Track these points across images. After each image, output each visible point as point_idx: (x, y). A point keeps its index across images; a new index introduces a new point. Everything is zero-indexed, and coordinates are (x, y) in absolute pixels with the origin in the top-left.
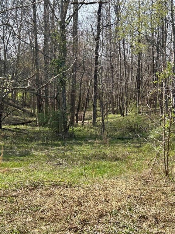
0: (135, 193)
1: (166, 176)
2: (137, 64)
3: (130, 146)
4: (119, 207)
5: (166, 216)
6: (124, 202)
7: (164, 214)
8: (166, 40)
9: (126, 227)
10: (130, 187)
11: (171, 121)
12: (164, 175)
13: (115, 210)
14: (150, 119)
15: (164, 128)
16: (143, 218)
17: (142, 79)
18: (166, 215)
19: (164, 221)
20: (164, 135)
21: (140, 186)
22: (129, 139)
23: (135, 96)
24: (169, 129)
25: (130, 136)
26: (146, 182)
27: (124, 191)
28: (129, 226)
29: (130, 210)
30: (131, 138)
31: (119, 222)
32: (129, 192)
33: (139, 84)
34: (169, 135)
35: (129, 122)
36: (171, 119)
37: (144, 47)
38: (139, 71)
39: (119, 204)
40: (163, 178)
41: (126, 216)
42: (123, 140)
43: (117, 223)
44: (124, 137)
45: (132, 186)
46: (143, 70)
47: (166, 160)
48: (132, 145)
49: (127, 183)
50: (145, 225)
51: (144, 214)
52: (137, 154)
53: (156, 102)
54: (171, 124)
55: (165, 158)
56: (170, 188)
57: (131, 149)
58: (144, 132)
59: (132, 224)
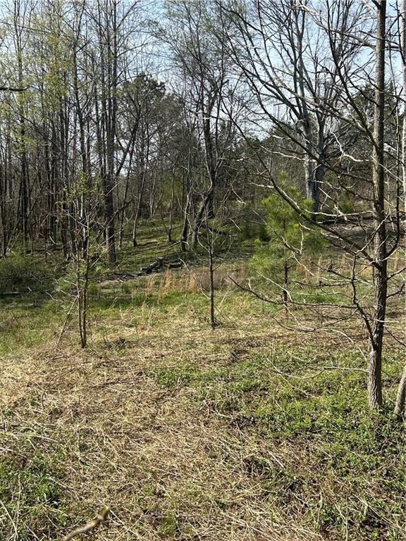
0: (37, 379)
1: (83, 347)
2: (21, 169)
3: (17, 307)
4: (15, 403)
5: (90, 405)
6: (21, 395)
7: (87, 403)
8: (67, 134)
9: (29, 429)
10: (29, 370)
11: (89, 264)
12: (79, 347)
13: (9, 407)
14: (46, 261)
15: (78, 274)
16: (56, 413)
17: (29, 196)
18: (89, 403)
19: (88, 412)
20: (79, 286)
21: (45, 368)
22: (14, 295)
23: (18, 224)
24: (86, 275)
25: (15, 290)
26: (53, 359)
27: (19, 378)
28: (35, 427)
29: (33, 404)
30: (17, 294)
31: (17, 424)
32: (27, 378)
33: (26, 204)
34: (86, 285)
35: (11, 269)
36: (88, 260)
37: (30, 143)
38: (25, 182)
39: (15, 398)
40: (78, 351)
41: (28, 414)
42: (3, 298)
43: (14, 426)
44: (4, 293)
45: (31, 369)
46: (31, 181)
47: (82, 324)
48: (20, 305)
49: (22, 365)
50: (60, 422)
51: (57, 407)
52: (31, 320)
53: (55, 233)
54: (88, 269)
55: (80, 321)
56: (91, 364)
57: (19, 313)
58: (37, 283)
59: (40, 424)
